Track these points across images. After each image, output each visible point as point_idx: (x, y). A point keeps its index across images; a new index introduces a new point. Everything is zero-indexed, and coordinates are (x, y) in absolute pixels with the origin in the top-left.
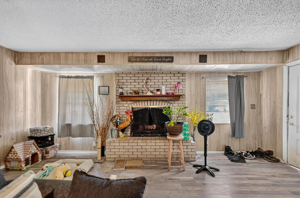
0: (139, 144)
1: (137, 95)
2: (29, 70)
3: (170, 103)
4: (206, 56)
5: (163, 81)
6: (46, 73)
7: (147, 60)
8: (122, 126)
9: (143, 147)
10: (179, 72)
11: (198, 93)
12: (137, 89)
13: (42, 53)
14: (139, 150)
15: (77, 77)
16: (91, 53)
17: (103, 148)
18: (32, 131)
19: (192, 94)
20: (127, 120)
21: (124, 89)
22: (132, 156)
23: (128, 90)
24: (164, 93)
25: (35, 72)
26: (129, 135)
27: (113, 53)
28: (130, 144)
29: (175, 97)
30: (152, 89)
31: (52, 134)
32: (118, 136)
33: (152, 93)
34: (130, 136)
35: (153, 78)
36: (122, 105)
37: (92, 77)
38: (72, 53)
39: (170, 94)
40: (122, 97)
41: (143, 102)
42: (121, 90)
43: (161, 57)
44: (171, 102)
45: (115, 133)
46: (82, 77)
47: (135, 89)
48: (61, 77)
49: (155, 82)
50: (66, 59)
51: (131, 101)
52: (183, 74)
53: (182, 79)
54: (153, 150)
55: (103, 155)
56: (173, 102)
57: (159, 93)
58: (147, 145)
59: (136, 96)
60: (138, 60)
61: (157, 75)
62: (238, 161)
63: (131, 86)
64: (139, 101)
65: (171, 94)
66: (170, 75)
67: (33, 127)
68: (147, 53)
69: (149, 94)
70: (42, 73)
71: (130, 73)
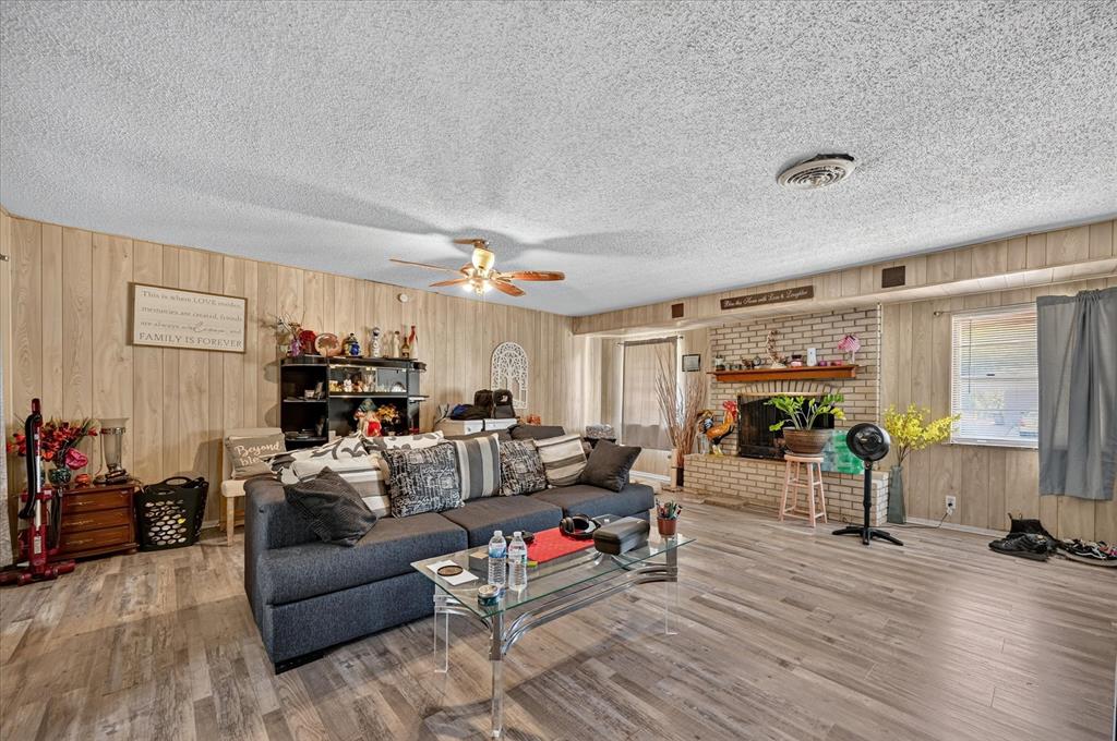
0: (742, 470)
1: (751, 370)
2: (588, 339)
3: (832, 387)
4: (903, 269)
5: (815, 334)
6: (608, 340)
7: (755, 301)
8: (717, 432)
9: (750, 477)
10: (855, 309)
11: (922, 358)
12: (753, 357)
13: (601, 314)
14: (742, 482)
15: (652, 342)
16: (662, 303)
17: (680, 471)
18: (589, 429)
19: (902, 360)
20: (726, 420)
21: (727, 358)
22: (729, 492)
23: (734, 358)
24: (812, 362)
25: (594, 340)
26: (734, 453)
27: (696, 298)
28: (725, 468)
29: (840, 372)
30: (783, 356)
31: (612, 437)
32: (711, 453)
33: (785, 363)
34: (737, 456)
35: (790, 330)
36: (722, 391)
37: (673, 340)
38: (637, 308)
39: (826, 365)
40: (722, 374)
41: (766, 385)
42: (719, 362)
43: (785, 292)
44: (833, 383)
45: (706, 443)
46: (660, 341)
47: (747, 357)
48: (627, 344)
49: (793, 339)
50: (630, 318)
51: (741, 382)
52: (866, 312)
53: (867, 326)
54: (771, 486)
55: (680, 482)
56: (839, 384)
57: (797, 364)
58: (757, 474)
59: (749, 372)
60: (738, 303)
61: (799, 323)
62: (1012, 550)
63: (740, 352)
64: (757, 381)
65: (829, 363)
66: (832, 319)
67: (590, 425)
68: (756, 287)
69: (777, 366)
70: (603, 340)
71: (740, 325)
